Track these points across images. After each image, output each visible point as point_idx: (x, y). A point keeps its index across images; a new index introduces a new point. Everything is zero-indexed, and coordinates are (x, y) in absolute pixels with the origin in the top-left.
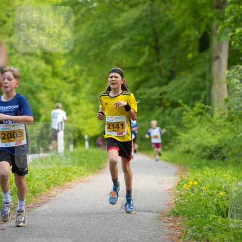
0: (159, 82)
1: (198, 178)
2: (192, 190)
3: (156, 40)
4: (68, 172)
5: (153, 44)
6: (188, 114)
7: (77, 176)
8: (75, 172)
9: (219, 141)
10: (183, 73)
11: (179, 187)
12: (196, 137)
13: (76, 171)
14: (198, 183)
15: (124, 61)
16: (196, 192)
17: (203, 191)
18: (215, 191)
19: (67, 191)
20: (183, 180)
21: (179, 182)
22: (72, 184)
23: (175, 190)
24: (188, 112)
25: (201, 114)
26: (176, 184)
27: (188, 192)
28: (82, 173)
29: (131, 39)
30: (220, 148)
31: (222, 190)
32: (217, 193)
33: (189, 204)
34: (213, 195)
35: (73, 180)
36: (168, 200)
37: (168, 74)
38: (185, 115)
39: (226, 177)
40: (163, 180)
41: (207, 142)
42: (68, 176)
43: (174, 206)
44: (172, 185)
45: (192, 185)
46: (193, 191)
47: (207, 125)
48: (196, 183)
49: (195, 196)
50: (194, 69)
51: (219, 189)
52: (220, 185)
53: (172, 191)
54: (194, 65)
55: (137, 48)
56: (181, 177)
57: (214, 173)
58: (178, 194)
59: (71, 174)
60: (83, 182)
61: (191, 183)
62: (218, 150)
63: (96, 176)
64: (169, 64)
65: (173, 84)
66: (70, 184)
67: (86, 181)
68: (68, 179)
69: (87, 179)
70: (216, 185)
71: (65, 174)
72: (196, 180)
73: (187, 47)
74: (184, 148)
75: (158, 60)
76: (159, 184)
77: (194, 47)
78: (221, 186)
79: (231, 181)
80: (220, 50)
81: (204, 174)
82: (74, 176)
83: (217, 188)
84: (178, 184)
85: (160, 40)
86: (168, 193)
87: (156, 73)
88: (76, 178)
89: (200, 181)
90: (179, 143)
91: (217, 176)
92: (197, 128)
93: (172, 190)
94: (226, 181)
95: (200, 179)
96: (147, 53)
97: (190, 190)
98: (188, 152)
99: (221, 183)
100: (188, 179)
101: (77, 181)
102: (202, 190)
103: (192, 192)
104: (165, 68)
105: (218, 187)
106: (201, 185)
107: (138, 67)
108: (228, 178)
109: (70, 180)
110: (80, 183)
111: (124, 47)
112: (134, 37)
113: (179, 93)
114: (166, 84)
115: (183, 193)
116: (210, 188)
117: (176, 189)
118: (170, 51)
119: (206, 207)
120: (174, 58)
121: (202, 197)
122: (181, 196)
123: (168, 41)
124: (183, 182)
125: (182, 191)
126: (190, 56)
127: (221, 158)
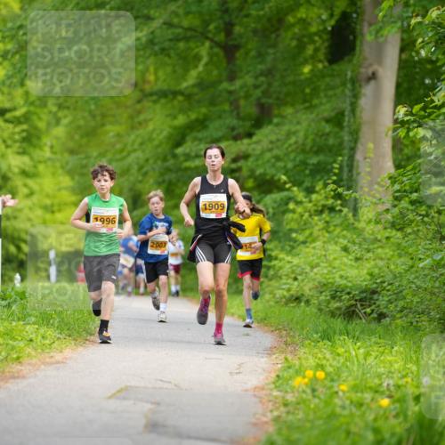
0: (233, 129)
1: (324, 362)
2: (314, 390)
3: (228, 29)
4: (13, 339)
5: (221, 37)
6: (300, 210)
7: (35, 349)
8: (31, 340)
9: (371, 275)
10: (289, 111)
11: (280, 381)
12: (317, 265)
13: (33, 336)
14: (327, 374)
15: (152, 78)
16: (322, 397)
17: (341, 394)
18: (368, 396)
19: (13, 386)
20: (289, 367)
21: (280, 370)
22: (23, 368)
23: (271, 390)
24: (298, 203)
25: (332, 209)
26: (274, 375)
27: (304, 396)
28: (47, 342)
29: (169, 25)
30: (374, 292)
31: (382, 393)
32: (372, 399)
33: (308, 425)
34: (361, 405)
35: (25, 360)
36: (255, 414)
37: (253, 111)
38: (293, 211)
39: (390, 362)
40: (240, 365)
41: (341, 277)
42: (13, 348)
43: (271, 429)
44: (262, 377)
45: (311, 380)
46: (316, 394)
47: (344, 237)
48: (321, 375)
49: (322, 405)
50: (315, 101)
51: (376, 392)
52: (377, 381)
53: (264, 392)
54: (315, 92)
55: (182, 45)
56: (286, 359)
57: (362, 351)
58: (280, 400)
59: (22, 344)
60: (51, 364)
61: (310, 373)
62: (368, 296)
63: (80, 349)
64: (256, 87)
65: (265, 135)
66: (19, 367)
67: (58, 362)
68: (15, 356)
69: (58, 357)
70: (369, 380)
71: (7, 344)
72: (322, 367)
73: (301, 47)
74: (289, 290)
75: (232, 78)
76: (231, 373)
77: (316, 50)
78: (380, 385)
79: (404, 373)
80: (379, 59)
81: (339, 355)
82: (29, 350)
83: (370, 388)
84: (278, 376)
85: (237, 29)
86: (255, 396)
87: (227, 107)
88: (33, 353)
89: (330, 369)
90: (277, 277)
91: (370, 360)
92: (318, 244)
93: (263, 389)
94: (390, 372)
95: (331, 365)
96: (205, 60)
97: (309, 391)
98: (297, 299)
99: (379, 376)
100: (301, 365)
101: (34, 361)
102: (337, 393)
103: (314, 396)
104: (247, 96)
105: (372, 385)
106: (332, 380)
107: (181, 93)
108: (396, 366)
109: (18, 358)
110: (43, 367)
111: (151, 42)
112: (176, 21)
113: (278, 158)
114: (250, 135)
115: (290, 397)
116: (355, 388)
117: (273, 386)
118: (261, 56)
119: (348, 433)
120: (269, 73)
121: (338, 410)
122: (286, 405)
123: (255, 32)
124: (291, 370)
125: (286, 392)
126: (307, 69)
127: (375, 315)
